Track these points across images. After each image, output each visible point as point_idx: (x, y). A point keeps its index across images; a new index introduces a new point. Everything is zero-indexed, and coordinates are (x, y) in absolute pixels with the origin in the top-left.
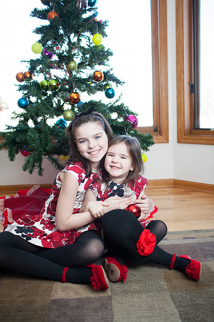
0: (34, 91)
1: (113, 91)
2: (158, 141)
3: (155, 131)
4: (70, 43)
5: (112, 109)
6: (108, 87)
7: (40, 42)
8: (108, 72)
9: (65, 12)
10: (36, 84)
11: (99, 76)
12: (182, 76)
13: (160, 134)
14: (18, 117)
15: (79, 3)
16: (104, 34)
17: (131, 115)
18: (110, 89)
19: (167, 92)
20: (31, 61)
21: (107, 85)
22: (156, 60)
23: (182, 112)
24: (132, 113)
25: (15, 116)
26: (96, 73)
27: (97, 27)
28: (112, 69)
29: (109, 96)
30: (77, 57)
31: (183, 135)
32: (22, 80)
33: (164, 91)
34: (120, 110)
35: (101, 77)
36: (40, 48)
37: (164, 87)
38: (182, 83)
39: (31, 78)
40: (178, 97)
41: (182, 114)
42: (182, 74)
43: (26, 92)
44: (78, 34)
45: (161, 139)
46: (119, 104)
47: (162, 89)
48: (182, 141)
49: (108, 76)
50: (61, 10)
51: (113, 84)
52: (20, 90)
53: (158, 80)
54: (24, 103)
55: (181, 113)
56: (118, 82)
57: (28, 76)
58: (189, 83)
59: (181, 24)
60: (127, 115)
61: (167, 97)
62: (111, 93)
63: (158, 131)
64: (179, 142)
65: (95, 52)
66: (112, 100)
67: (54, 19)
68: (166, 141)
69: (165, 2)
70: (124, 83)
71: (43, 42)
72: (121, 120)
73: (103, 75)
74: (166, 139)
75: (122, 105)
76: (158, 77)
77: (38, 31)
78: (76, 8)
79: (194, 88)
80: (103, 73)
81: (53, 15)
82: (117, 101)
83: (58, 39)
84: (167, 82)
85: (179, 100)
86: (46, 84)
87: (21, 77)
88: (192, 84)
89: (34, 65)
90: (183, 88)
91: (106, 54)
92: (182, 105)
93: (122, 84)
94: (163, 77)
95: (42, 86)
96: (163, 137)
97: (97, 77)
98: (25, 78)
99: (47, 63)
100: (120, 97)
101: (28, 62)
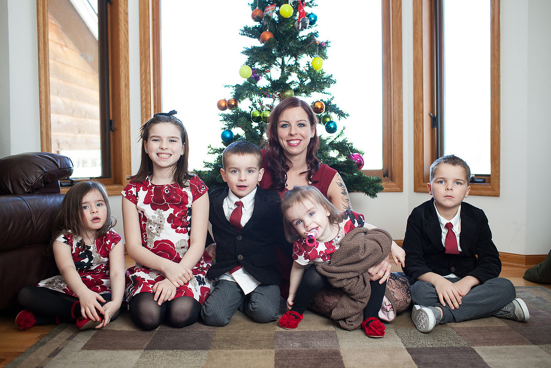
0: (243, 123)
1: (335, 125)
2: (388, 189)
3: (384, 176)
4: (283, 66)
5: (333, 146)
6: (328, 120)
7: (247, 63)
8: (329, 102)
9: (281, 32)
10: (244, 114)
11: (319, 107)
12: (421, 106)
13: (392, 180)
14: (216, 152)
15: (299, 24)
16: (324, 56)
17: (355, 154)
18: (331, 122)
19: (401, 126)
20: (237, 86)
21: (327, 116)
22: (388, 83)
23: (421, 152)
24: (357, 152)
25: (212, 151)
26: (316, 104)
27: (315, 47)
28: (333, 97)
29: (331, 130)
30: (295, 84)
31: (421, 182)
32: (224, 109)
33: (397, 124)
34: (343, 147)
35: (322, 109)
36: (249, 72)
37: (397, 119)
38: (421, 115)
39: (236, 105)
40: (415, 132)
41: (421, 155)
42: (421, 103)
44: (295, 55)
45: (393, 186)
46: (340, 140)
47: (395, 122)
48: (421, 189)
49: (330, 107)
50: (276, 29)
51: (334, 116)
52: (225, 120)
53: (389, 110)
54: (228, 135)
55: (418, 154)
56: (341, 114)
57: (233, 104)
58: (430, 115)
59: (419, 41)
60: (351, 153)
61: (401, 132)
62: (332, 127)
63: (389, 175)
64: (417, 190)
65: (315, 78)
66: (333, 136)
67: (269, 40)
68: (399, 189)
69: (399, 12)
71: (250, 63)
72: (343, 159)
73: (324, 106)
74: (399, 187)
75: (344, 142)
76: (389, 107)
77: (248, 52)
78: (294, 27)
79: (437, 122)
80: (323, 104)
81: (267, 35)
82: (338, 136)
83: (271, 60)
84: (402, 112)
85: (416, 136)
86: (258, 115)
87: (223, 104)
88: (434, 116)
89: (241, 92)
90: (422, 120)
91: (328, 81)
92: (421, 142)
93: (346, 116)
94: (396, 106)
95: (254, 117)
96: (395, 183)
97: (318, 108)
98: (229, 106)
99: (260, 91)
100: (342, 132)
101: (233, 87)
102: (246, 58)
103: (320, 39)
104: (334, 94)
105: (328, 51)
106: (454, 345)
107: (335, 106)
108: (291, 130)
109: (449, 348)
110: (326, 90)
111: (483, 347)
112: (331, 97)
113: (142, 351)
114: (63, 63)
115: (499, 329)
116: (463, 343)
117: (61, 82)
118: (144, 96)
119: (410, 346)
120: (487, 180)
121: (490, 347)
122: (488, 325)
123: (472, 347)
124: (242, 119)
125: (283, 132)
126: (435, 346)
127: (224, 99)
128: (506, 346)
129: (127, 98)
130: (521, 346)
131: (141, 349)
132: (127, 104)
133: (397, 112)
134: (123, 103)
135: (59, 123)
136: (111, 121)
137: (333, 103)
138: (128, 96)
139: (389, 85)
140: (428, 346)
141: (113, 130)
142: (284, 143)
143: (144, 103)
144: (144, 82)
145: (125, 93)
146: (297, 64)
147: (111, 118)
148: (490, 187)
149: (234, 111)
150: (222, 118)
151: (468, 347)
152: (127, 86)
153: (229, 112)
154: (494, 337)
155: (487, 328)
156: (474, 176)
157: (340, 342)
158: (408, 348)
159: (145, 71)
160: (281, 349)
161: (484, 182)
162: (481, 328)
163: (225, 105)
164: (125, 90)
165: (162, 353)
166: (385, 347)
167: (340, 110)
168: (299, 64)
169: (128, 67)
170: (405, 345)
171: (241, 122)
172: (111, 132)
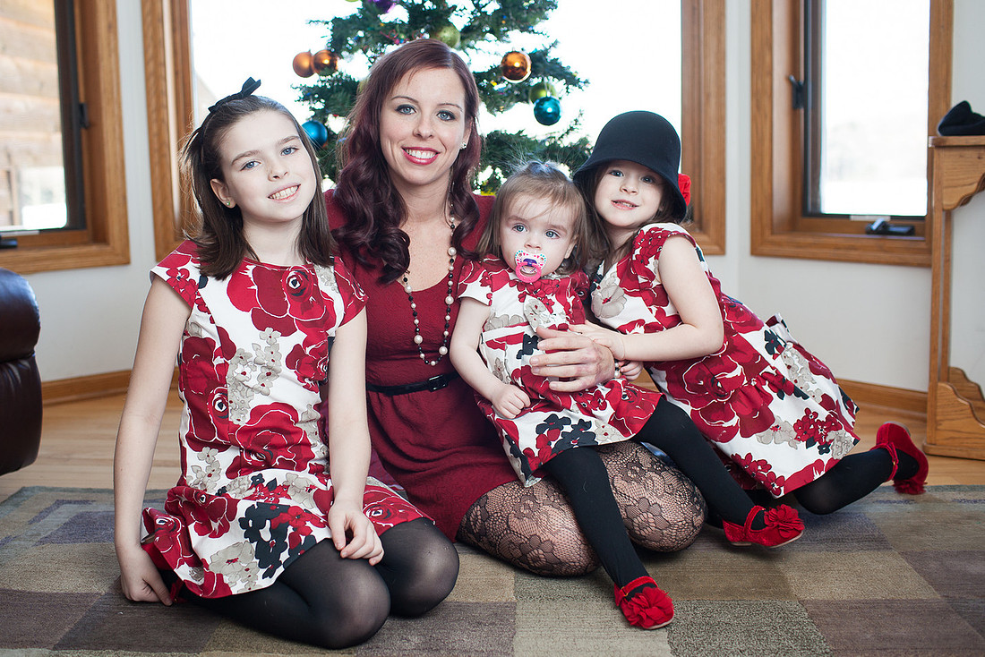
0: (343, 104)
1: (556, 106)
5: (555, 153)
6: (543, 94)
8: (545, 53)
10: (350, 86)
11: (517, 65)
12: (768, 59)
13: (702, 227)
18: (547, 99)
19: (721, 106)
20: (336, 20)
21: (540, 87)
22: (693, 8)
23: (767, 164)
26: (510, 58)
28: (556, 42)
29: (546, 118)
30: (461, 13)
31: (767, 232)
32: (306, 73)
33: (713, 101)
34: (578, 158)
35: (523, 69)
37: (713, 89)
38: (768, 80)
39: (332, 66)
40: (753, 120)
41: (766, 171)
42: (767, 52)
43: (319, 106)
46: (572, 139)
47: (708, 96)
48: (766, 249)
49: (542, 64)
51: (558, 85)
52: (305, 98)
53: (696, 70)
54: (313, 134)
56: (572, 80)
57: (326, 62)
58: (788, 79)
61: (721, 120)
62: (550, 110)
63: (696, 218)
64: (757, 251)
68: (716, 248)
70: (586, 82)
73: (529, 63)
74: (717, 244)
75: (582, 143)
76: (696, 61)
79: (805, 94)
80: (528, 58)
82: (567, 133)
84: (724, 74)
85: (757, 127)
87: (306, 63)
88: (798, 82)
89: (342, 33)
90: (768, 91)
91: (541, 5)
92: (767, 143)
93: (583, 86)
94: (712, 60)
96: (709, 236)
97: (514, 67)
98: (317, 66)
99: (379, 31)
100: (576, 121)
101: (327, 23)
107: (555, 61)
108: (420, 122)
110: (538, 25)
112: (550, 41)
118: (151, 51)
120: (918, 230)
124: (340, 96)
125: (396, 126)
127: (307, 51)
129: (113, 55)
133: (713, 74)
134: (104, 64)
136: (81, 107)
137: (551, 56)
138: (115, 51)
139: (696, 12)
141: (88, 125)
142: (394, 153)
143: (151, 65)
144: (149, 19)
145: (109, 44)
147: (82, 99)
148: (923, 245)
149: (323, 78)
150: (299, 94)
152: (112, 27)
153: (314, 80)
156: (888, 219)
161: (911, 232)
163: (310, 66)
164: (109, 38)
167: (571, 70)
171: (338, 103)
172: (84, 132)
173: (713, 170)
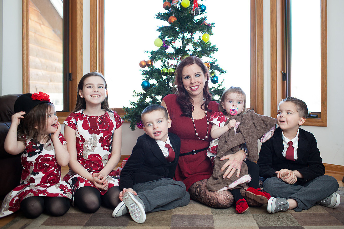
0: (156, 76)
1: (217, 78)
4: (183, 39)
5: (216, 92)
6: (213, 75)
7: (159, 37)
8: (214, 63)
9: (182, 17)
10: (158, 71)
12: (276, 66)
14: (138, 95)
15: (194, 11)
16: (211, 33)
18: (215, 76)
19: (262, 80)
20: (153, 52)
21: (212, 72)
22: (254, 51)
23: (275, 97)
25: (136, 95)
27: (204, 27)
28: (216, 60)
29: (214, 82)
30: (190, 51)
32: (144, 67)
33: (260, 78)
36: (161, 43)
37: (260, 75)
38: (276, 72)
39: (152, 64)
40: (271, 83)
41: (275, 99)
42: (276, 64)
43: (148, 76)
44: (191, 32)
46: (221, 88)
47: (258, 76)
49: (213, 66)
50: (179, 15)
51: (217, 72)
52: (144, 74)
53: (255, 69)
54: (146, 84)
55: (274, 98)
56: (221, 71)
57: (150, 64)
58: (281, 72)
59: (275, 23)
61: (262, 84)
62: (215, 79)
65: (204, 47)
66: (216, 85)
67: (174, 22)
69: (262, 5)
70: (225, 72)
71: (162, 37)
73: (210, 66)
75: (224, 89)
76: (255, 66)
77: (160, 29)
78: (190, 14)
79: (286, 77)
80: (209, 64)
81: (173, 19)
82: (220, 86)
83: (175, 35)
84: (263, 70)
85: (272, 86)
86: (166, 71)
87: (144, 64)
88: (284, 73)
89: (155, 56)
90: (276, 76)
91: (213, 49)
92: (275, 90)
93: (225, 73)
94: (259, 66)
95: (163, 73)
98: (147, 65)
99: (167, 55)
100: (222, 83)
101: (150, 52)
102: (159, 33)
103: (208, 22)
104: (217, 58)
105: (213, 30)
106: (291, 225)
107: (217, 65)
108: (191, 80)
109: (287, 227)
110: (212, 55)
111: (310, 226)
112: (215, 60)
113: (82, 227)
114: (41, 36)
115: (321, 215)
116: (297, 224)
117: (39, 48)
118: (92, 58)
119: (261, 225)
120: (319, 116)
121: (314, 226)
122: (315, 212)
123: (303, 227)
124: (155, 74)
126: (278, 226)
127: (144, 60)
128: (325, 226)
129: (81, 59)
130: (335, 226)
131: (82, 225)
132: (81, 63)
133: (260, 70)
134: (78, 62)
135: (37, 75)
136: (70, 74)
137: (216, 63)
139: (255, 52)
140: (273, 226)
141: (72, 80)
142: (188, 89)
143: (92, 62)
144: (92, 49)
145: (80, 56)
146: (192, 38)
147: (70, 72)
148: (320, 120)
149: (150, 68)
150: (142, 73)
151: (300, 227)
152: (81, 51)
153: (147, 69)
154: (318, 220)
155: (314, 214)
157: (214, 222)
158: (260, 227)
159: (94, 41)
160: (174, 226)
161: (317, 117)
162: (310, 214)
164: (80, 54)
165: (95, 228)
166: (244, 226)
167: (221, 68)
168: (193, 38)
169: (82, 39)
170: (258, 225)
171: (155, 76)
172: (70, 81)
173: (260, 98)
